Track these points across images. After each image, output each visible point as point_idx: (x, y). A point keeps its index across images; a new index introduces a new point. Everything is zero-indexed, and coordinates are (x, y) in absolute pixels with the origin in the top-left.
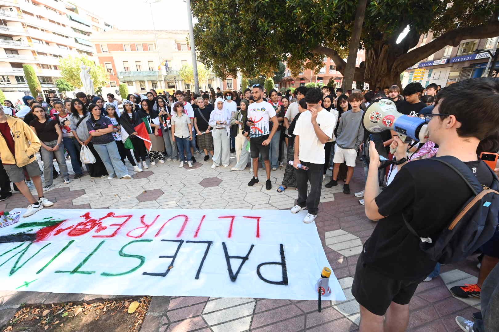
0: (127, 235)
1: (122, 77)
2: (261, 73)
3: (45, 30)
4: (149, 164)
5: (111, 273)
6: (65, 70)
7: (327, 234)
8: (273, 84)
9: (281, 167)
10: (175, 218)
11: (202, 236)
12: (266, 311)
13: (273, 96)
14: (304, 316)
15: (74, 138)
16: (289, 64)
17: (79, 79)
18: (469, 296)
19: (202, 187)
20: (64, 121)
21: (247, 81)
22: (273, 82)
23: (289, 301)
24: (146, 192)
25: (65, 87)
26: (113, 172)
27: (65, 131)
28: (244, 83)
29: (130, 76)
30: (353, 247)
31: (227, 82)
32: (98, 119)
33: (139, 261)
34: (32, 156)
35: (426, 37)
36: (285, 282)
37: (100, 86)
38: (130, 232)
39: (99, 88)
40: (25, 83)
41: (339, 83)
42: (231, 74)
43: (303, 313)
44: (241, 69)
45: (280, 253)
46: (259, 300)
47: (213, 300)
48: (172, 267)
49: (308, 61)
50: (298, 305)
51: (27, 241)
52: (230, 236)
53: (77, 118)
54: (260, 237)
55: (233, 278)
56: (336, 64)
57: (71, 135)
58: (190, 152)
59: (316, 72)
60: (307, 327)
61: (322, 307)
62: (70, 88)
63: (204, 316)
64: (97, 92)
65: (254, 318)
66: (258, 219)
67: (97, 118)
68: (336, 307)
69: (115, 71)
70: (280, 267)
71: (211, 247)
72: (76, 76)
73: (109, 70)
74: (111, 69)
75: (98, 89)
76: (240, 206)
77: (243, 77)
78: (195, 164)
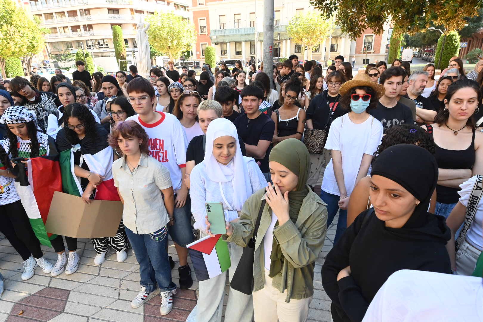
1: (215, 37)
21: (402, 38)
28: (394, 42)
29: (224, 36)
31: (363, 40)
42: (371, 27)
69: (208, 29)
73: (202, 28)
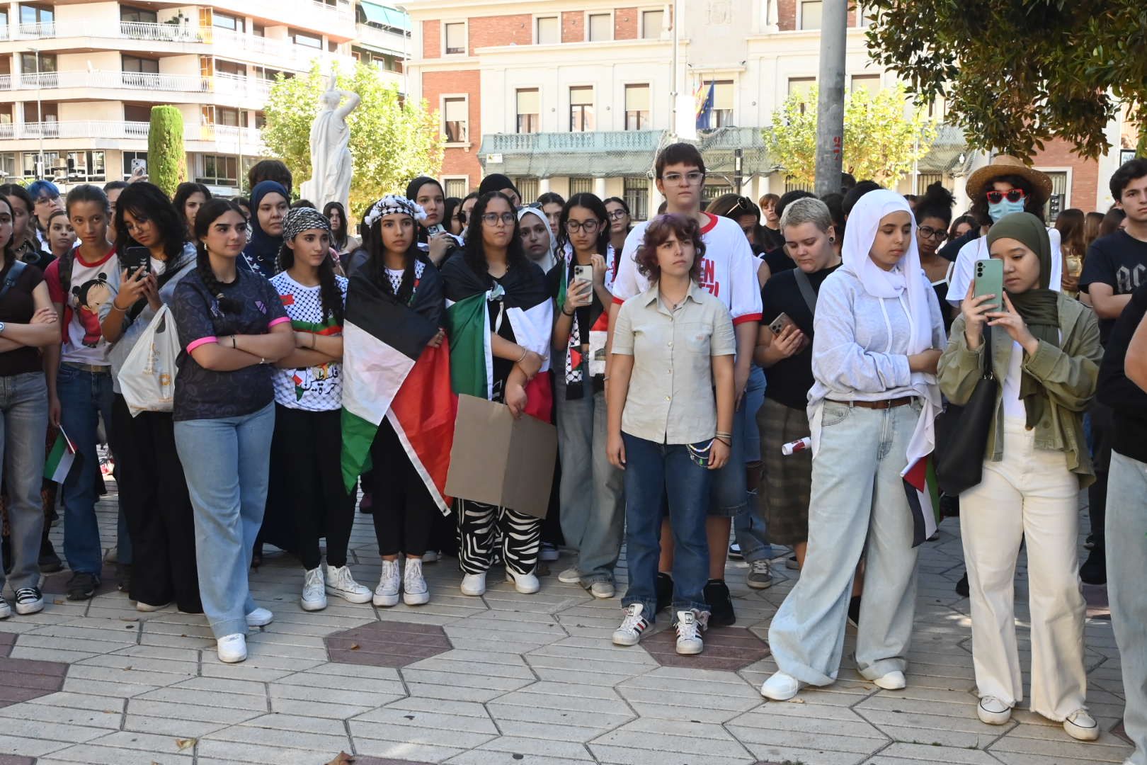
1: (498, 159)
20: (88, 285)
27: (77, 333)
29: (531, 156)
42: (1064, 135)
69: (475, 129)
74: (460, 124)
78: (719, 643)
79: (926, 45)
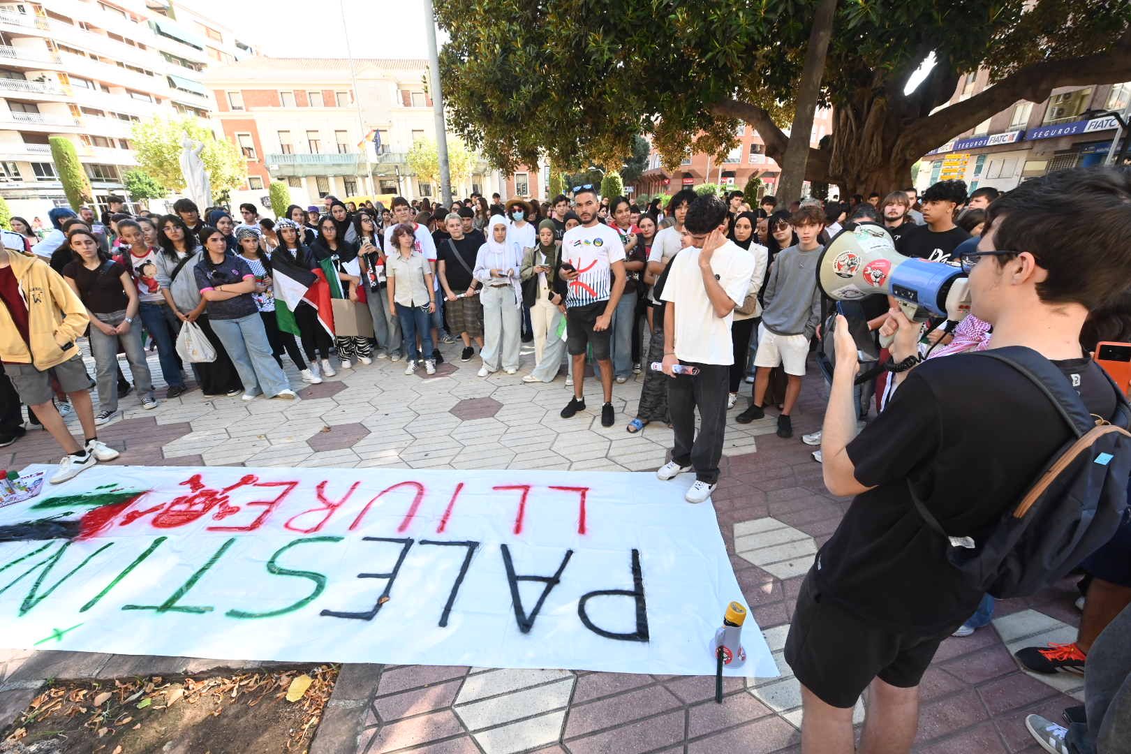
0: (287, 526)
1: (275, 167)
2: (594, 161)
3: (100, 57)
4: (336, 367)
5: (249, 611)
6: (147, 151)
7: (739, 528)
8: (622, 186)
9: (637, 374)
10: (396, 490)
11: (456, 531)
12: (599, 699)
13: (621, 212)
14: (683, 712)
15: (165, 305)
16: (656, 139)
17: (177, 170)
18: (1058, 669)
19: (456, 419)
20: (142, 266)
21: (562, 179)
22: (620, 180)
23: (650, 678)
24: (329, 428)
25: (147, 189)
26: (255, 382)
27: (144, 289)
28: (554, 183)
29: (293, 166)
30: (796, 558)
31: (515, 180)
32: (221, 261)
33: (312, 585)
34: (69, 345)
35: (974, 80)
36: (642, 634)
37: (225, 187)
38: (291, 519)
39: (223, 192)
40: (54, 180)
41: (771, 184)
42: (524, 163)
43: (681, 705)
44: (548, 152)
45: (631, 570)
46: (582, 676)
47: (479, 673)
48: (387, 599)
49: (701, 133)
50: (671, 686)
51: (59, 537)
52: (518, 530)
53: (173, 260)
54: (587, 532)
55: (525, 625)
56: (765, 141)
57: (158, 297)
58: (431, 340)
59: (718, 159)
60: (690, 736)
61: (725, 691)
62: (158, 191)
63: (458, 710)
64: (220, 201)
65: (570, 715)
66: (583, 491)
67: (217, 259)
68: (754, 692)
69: (260, 152)
70: (630, 602)
71: (475, 554)
72: (171, 164)
73: (246, 151)
74: (250, 149)
75: (220, 195)
76: (541, 462)
77: (552, 168)
78: (441, 367)
79: (470, 125)
